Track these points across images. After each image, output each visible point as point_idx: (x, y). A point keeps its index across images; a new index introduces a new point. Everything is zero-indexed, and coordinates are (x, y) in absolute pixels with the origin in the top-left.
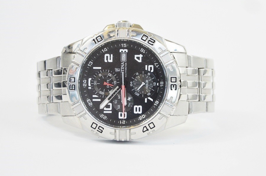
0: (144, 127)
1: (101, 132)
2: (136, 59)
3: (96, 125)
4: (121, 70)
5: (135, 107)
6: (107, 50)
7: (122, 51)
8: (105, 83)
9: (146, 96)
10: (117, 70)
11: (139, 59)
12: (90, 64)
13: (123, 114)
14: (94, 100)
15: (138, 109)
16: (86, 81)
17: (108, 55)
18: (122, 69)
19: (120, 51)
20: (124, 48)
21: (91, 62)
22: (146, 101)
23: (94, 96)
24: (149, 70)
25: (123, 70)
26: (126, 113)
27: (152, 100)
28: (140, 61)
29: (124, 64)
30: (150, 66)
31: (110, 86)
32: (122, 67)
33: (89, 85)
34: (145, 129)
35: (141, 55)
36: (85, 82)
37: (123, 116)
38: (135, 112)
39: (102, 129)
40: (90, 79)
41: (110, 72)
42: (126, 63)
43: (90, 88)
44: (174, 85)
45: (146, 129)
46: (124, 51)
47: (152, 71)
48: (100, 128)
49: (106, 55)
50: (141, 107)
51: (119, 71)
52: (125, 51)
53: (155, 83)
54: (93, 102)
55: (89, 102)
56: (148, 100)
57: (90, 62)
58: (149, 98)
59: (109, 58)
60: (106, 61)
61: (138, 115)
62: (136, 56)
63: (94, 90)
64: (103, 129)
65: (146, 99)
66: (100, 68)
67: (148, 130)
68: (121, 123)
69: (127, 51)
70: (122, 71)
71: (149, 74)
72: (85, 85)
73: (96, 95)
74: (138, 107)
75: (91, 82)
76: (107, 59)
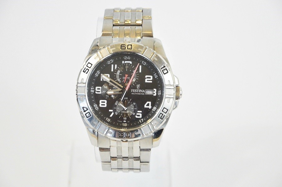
0: (87, 108)
1: (83, 71)
2: (148, 102)
3: (90, 67)
4: (138, 90)
5: (106, 101)
6: (156, 77)
7: (154, 91)
8: (126, 75)
9: (115, 111)
10: (138, 86)
11: (147, 105)
12: (143, 63)
13: (100, 90)
14: (112, 65)
15: (103, 103)
16: (129, 59)
17: (151, 79)
18: (138, 91)
19: (154, 89)
20: (157, 92)
21: (145, 64)
22: (110, 111)
23: (116, 66)
24: (137, 114)
25: (138, 92)
26: (100, 93)
27: (111, 116)
28: (145, 106)
29: (143, 93)
30: (141, 114)
31: (124, 79)
32: (141, 90)
33: (126, 62)
34: (85, 109)
35: (151, 107)
36: (129, 58)
37: (99, 90)
38: (101, 101)
39: (86, 72)
40: (131, 62)
41: (136, 80)
42: (144, 94)
43: (123, 62)
44: (123, 135)
46: (154, 92)
47: (136, 117)
49: (151, 77)
50: (105, 106)
51: (138, 88)
52: (154, 94)
53: (125, 119)
54: (111, 65)
55: (111, 62)
57: (146, 63)
58: (113, 113)
59: (149, 79)
60: (146, 76)
61: (98, 104)
62: (150, 103)
63: (121, 66)
65: (112, 111)
66: (140, 71)
67: (85, 111)
68: (92, 88)
69: (154, 95)
70: (137, 91)
71: (134, 114)
72: (126, 58)
73: (117, 68)
74: (105, 104)
75: (128, 64)
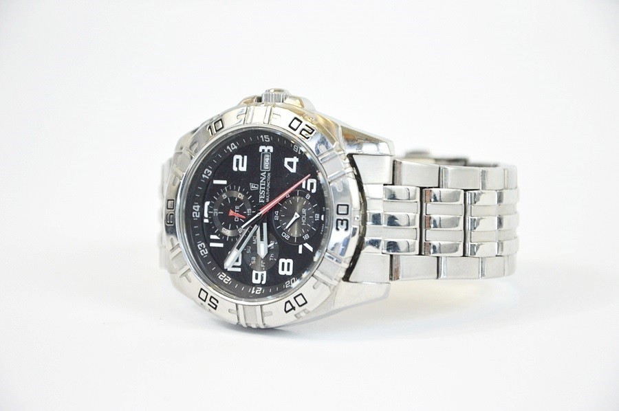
0: (286, 303)
1: (215, 309)
2: (286, 165)
4: (261, 188)
5: (281, 261)
6: (236, 147)
7: (263, 150)
8: (231, 213)
9: (300, 240)
10: (253, 187)
11: (292, 167)
12: (207, 174)
13: (260, 273)
14: (212, 245)
15: (286, 266)
16: (198, 207)
17: (240, 157)
18: (263, 186)
19: (261, 151)
20: (266, 144)
21: (209, 171)
22: (300, 252)
23: (212, 237)
24: (309, 189)
25: (264, 188)
26: (265, 273)
27: (311, 249)
28: (293, 170)
29: (266, 175)
30: (310, 181)
31: (239, 218)
32: (261, 181)
33: (206, 215)
34: (289, 307)
35: (295, 157)
36: (196, 208)
37: (259, 276)
38: (281, 272)
39: (215, 302)
40: (207, 203)
41: (241, 191)
42: (269, 174)
43: (206, 221)
44: (342, 220)
45: (291, 307)
46: (266, 151)
47: (314, 191)
48: (212, 300)
49: (236, 157)
50: (291, 261)
51: (257, 188)
52: (269, 151)
53: (317, 216)
54: (211, 250)
55: (202, 248)
56: (304, 249)
57: (207, 170)
58: (306, 245)
59: (240, 164)
60: (235, 169)
61: (286, 278)
62: (287, 160)
63: (213, 224)
64: (218, 302)
65: (301, 247)
66: (225, 182)
67: (293, 308)
68: (253, 292)
69: (272, 151)
70: (262, 190)
71: (308, 196)
72: (195, 215)
73: (217, 234)
74: (286, 261)
75: (210, 209)
76: (237, 166)
